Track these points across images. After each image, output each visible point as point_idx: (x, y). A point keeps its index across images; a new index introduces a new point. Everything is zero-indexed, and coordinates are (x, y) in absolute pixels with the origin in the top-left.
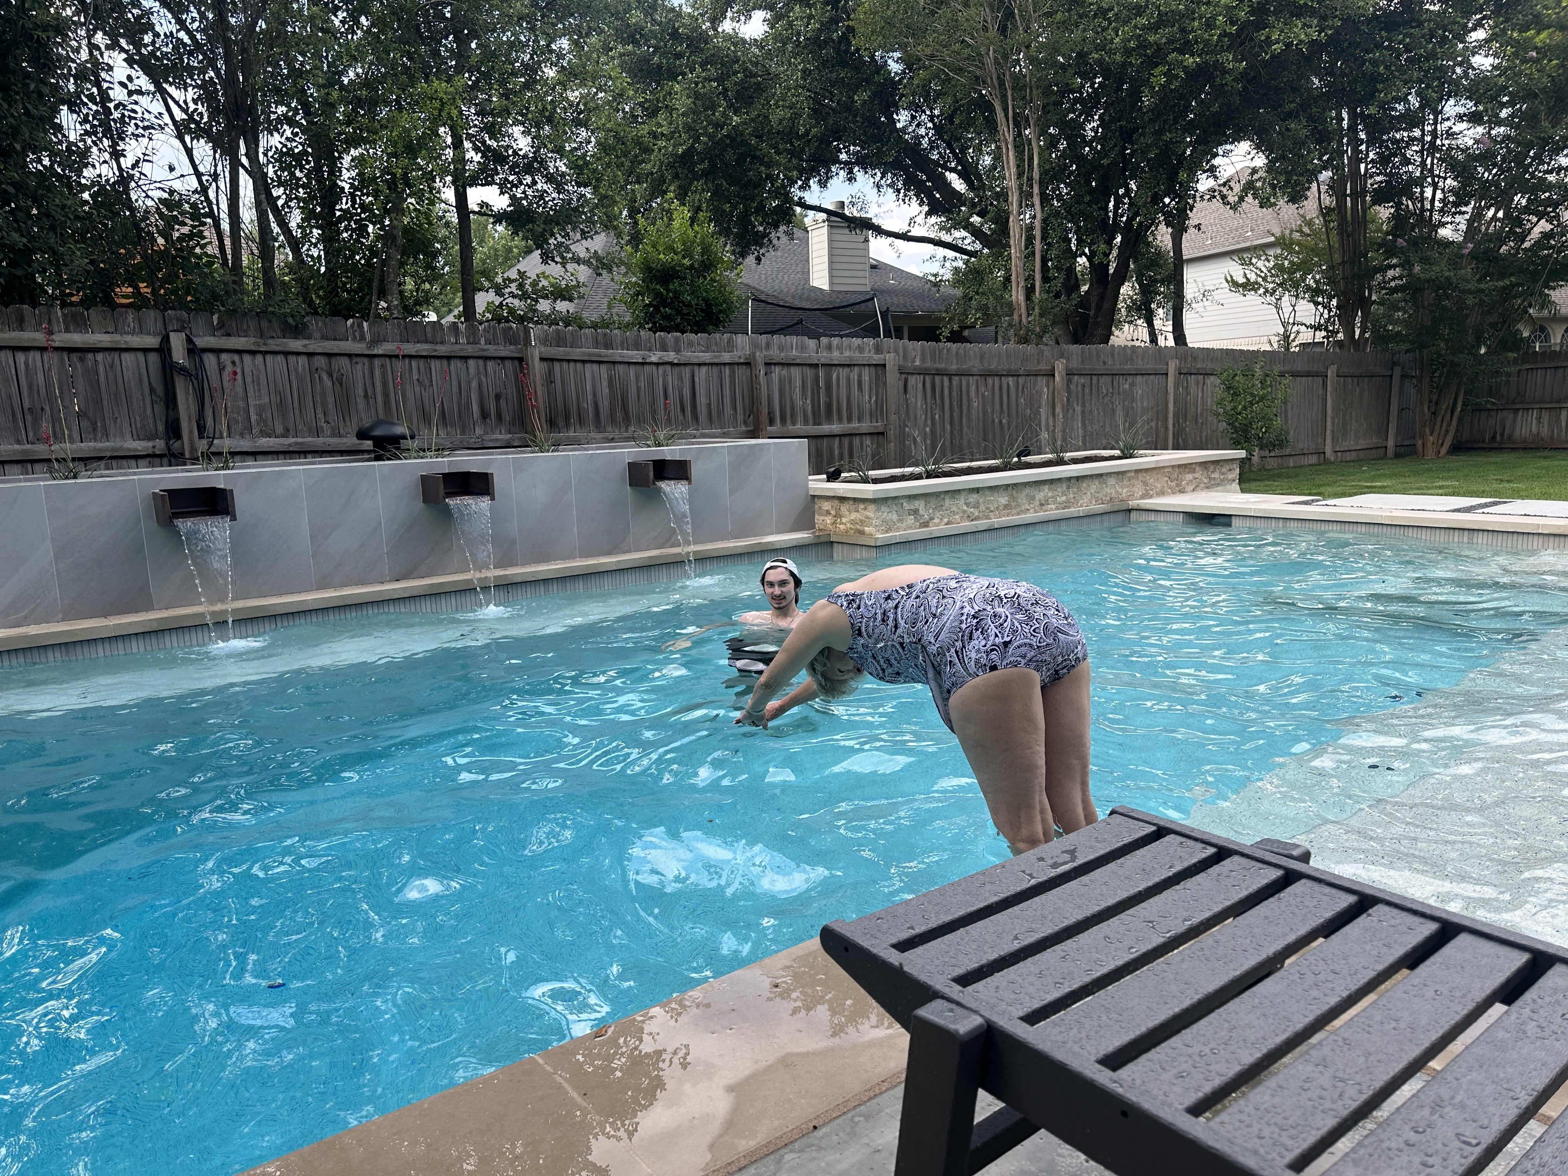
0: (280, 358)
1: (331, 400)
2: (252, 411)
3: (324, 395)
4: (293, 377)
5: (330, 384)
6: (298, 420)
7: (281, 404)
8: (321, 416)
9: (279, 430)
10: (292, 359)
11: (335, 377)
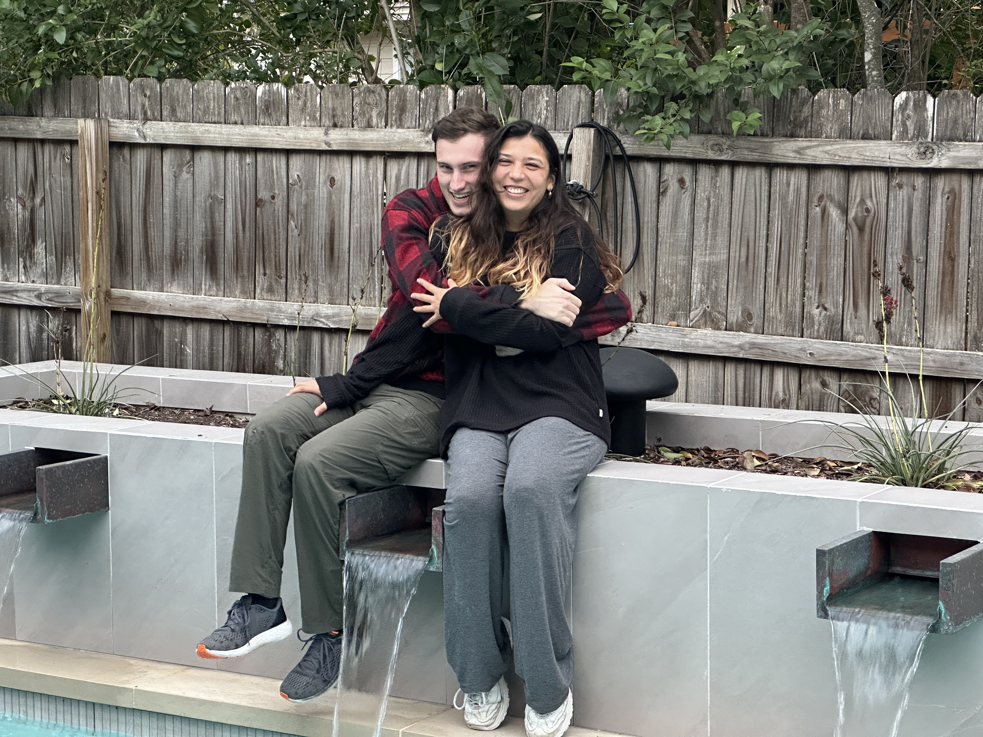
0: (760, 174)
1: (837, 261)
2: (696, 274)
4: (776, 213)
5: (840, 227)
6: (771, 298)
7: (747, 264)
8: (812, 293)
9: (735, 315)
11: (852, 214)
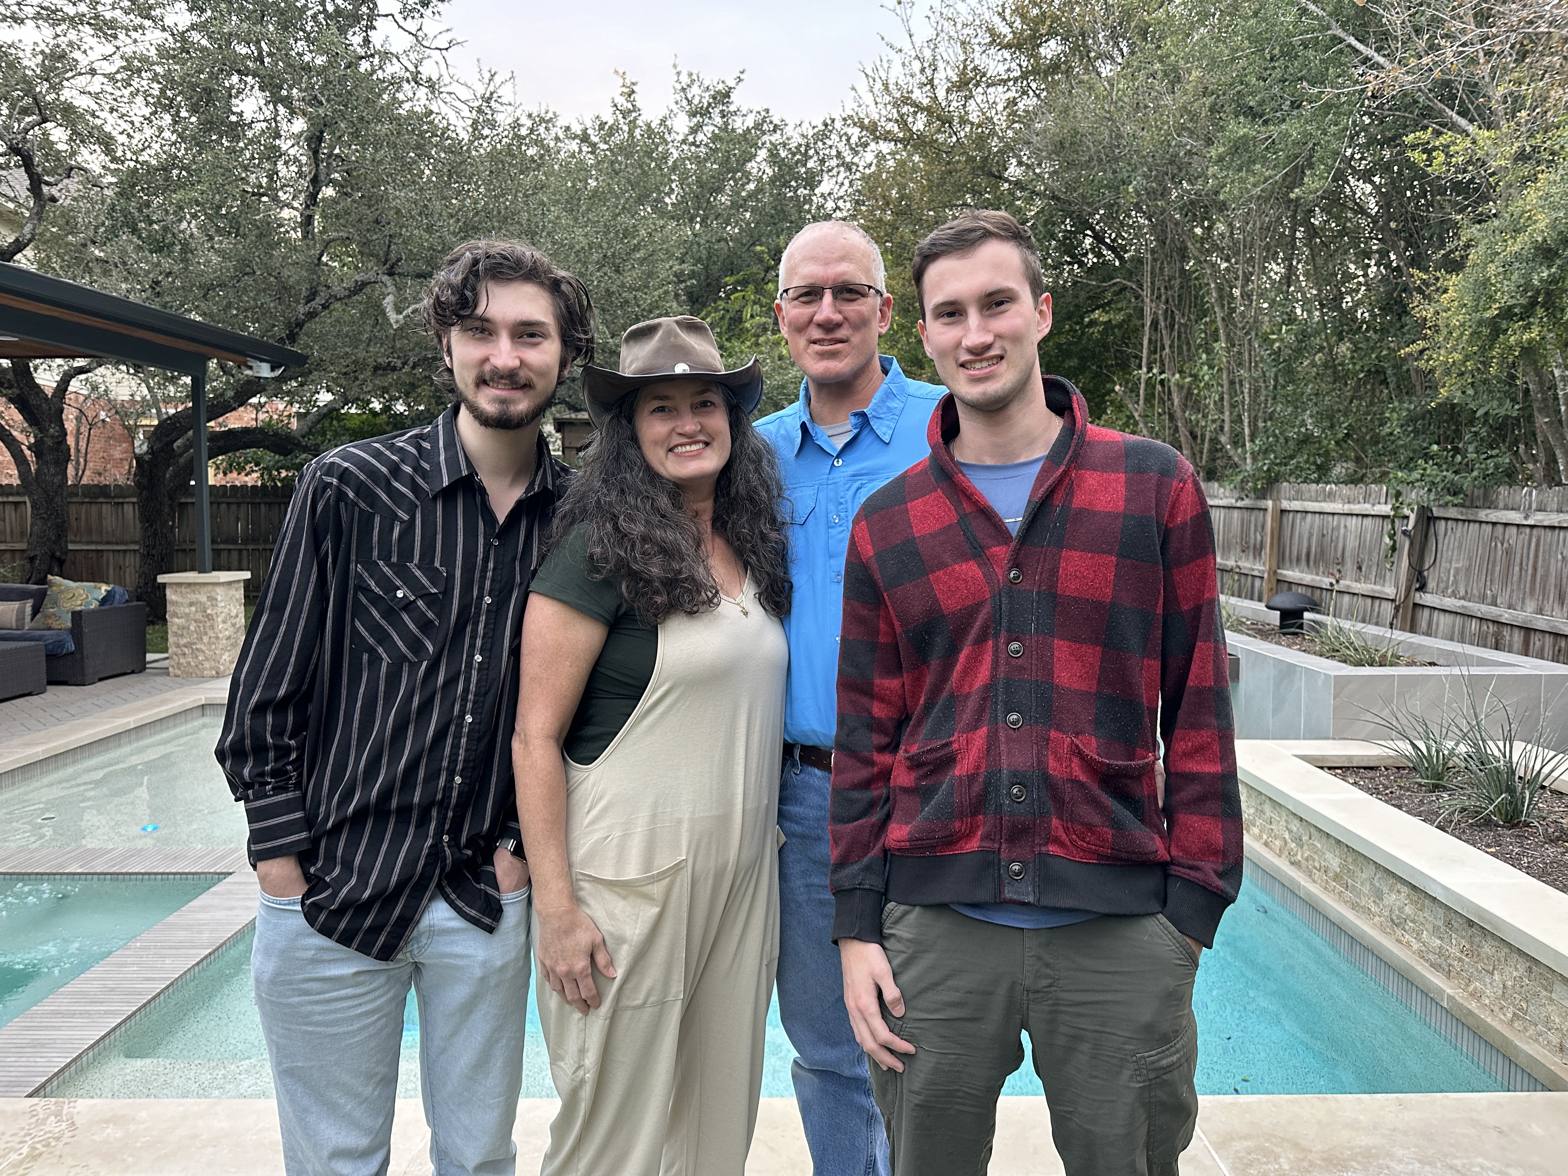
0: (1477, 525)
1: (1498, 568)
2: (1452, 572)
3: (1494, 562)
4: (1480, 544)
5: (1500, 552)
6: (1474, 585)
7: (1468, 569)
8: (1488, 583)
9: (1462, 593)
10: (1483, 525)
11: (1505, 547)
